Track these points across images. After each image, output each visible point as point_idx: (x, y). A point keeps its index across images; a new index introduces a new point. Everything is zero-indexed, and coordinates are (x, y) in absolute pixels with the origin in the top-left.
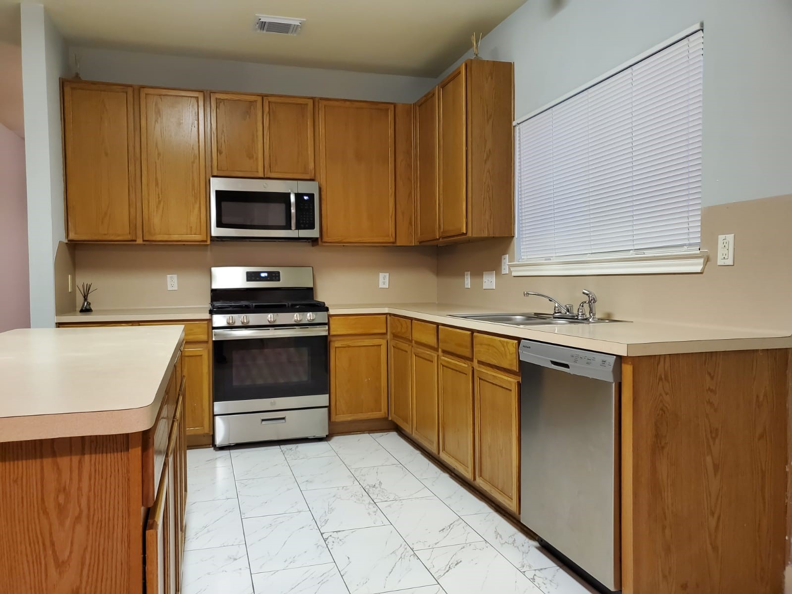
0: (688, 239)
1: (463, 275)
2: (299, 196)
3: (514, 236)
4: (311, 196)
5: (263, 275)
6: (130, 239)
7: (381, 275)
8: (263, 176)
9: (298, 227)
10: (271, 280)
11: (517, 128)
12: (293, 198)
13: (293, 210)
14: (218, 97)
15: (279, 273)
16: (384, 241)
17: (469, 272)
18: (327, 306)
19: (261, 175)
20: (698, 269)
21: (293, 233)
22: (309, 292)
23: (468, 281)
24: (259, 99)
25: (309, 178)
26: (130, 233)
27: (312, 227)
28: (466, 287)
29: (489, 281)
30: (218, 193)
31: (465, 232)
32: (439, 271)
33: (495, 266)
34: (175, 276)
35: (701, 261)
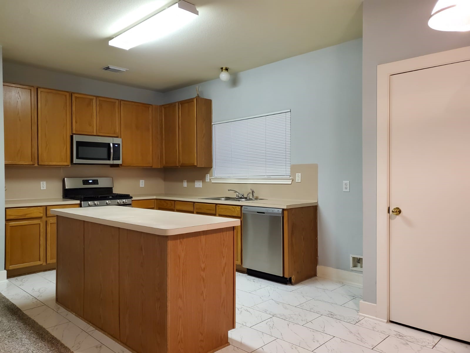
0: (286, 174)
1: (182, 181)
2: (114, 144)
3: (212, 167)
4: (119, 145)
5: (90, 181)
6: (32, 164)
7: (141, 181)
8: (96, 135)
9: (113, 160)
10: (94, 184)
11: (214, 126)
12: (111, 145)
13: (112, 151)
14: (76, 96)
15: (98, 180)
16: (148, 166)
17: (186, 180)
18: (131, 196)
19: (95, 134)
20: (290, 183)
21: (111, 162)
22: (110, 189)
23: (185, 184)
24: (95, 98)
25: (116, 136)
26: (31, 161)
27: (119, 159)
28: (184, 186)
29: (198, 184)
30: (77, 142)
31: (196, 165)
32: (165, 179)
33: (202, 178)
34: (45, 183)
35: (291, 180)
